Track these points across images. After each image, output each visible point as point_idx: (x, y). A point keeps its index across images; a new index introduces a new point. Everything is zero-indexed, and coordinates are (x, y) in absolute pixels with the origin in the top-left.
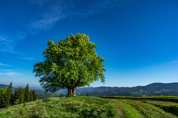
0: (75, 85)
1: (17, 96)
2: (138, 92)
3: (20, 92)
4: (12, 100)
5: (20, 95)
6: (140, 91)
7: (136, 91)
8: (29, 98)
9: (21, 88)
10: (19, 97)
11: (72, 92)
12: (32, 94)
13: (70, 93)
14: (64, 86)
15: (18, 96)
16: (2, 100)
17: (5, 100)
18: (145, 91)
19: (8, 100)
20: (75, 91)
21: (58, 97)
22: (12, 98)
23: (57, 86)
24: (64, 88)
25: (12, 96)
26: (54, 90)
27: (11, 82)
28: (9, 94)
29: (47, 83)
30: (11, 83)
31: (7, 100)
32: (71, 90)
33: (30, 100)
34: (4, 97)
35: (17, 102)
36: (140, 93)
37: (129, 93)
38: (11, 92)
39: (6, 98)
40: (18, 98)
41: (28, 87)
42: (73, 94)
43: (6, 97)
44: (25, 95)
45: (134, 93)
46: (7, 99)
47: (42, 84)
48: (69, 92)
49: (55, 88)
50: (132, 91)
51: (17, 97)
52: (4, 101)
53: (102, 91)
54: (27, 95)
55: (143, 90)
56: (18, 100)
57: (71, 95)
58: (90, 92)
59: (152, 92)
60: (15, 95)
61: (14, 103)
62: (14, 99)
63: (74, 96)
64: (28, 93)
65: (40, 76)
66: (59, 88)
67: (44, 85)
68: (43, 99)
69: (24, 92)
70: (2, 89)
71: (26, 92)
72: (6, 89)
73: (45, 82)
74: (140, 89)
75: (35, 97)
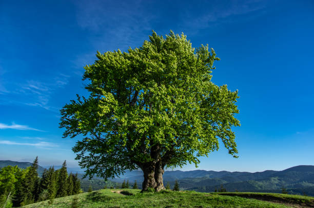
0: (163, 161)
1: (45, 183)
2: (268, 183)
3: (51, 176)
4: (36, 190)
5: (51, 183)
6: (273, 181)
7: (264, 180)
8: (67, 188)
9: (53, 169)
10: (48, 186)
11: (153, 179)
12: (71, 181)
13: (149, 181)
14: (133, 161)
15: (47, 184)
16: (19, 191)
17: (24, 190)
18: (284, 182)
19: (29, 190)
20: (161, 176)
21: (117, 187)
22: (36, 188)
23: (118, 162)
24: (133, 168)
25: (36, 183)
26: (109, 173)
27: (37, 158)
28: (32, 179)
29: (91, 154)
30: (36, 160)
31: (27, 191)
32: (153, 174)
33: (68, 192)
34: (24, 185)
35: (44, 196)
36: (272, 184)
37: (251, 183)
38: (35, 177)
39: (27, 187)
40: (46, 188)
41: (66, 168)
42: (158, 185)
43: (27, 184)
44: (59, 182)
45: (261, 183)
46: (27, 189)
48: (146, 177)
49: (111, 169)
50: (256, 180)
51: (44, 185)
52: (22, 193)
53: (199, 179)
54: (63, 182)
55: (278, 179)
56: (46, 191)
57: (151, 186)
58: (175, 180)
59: (297, 184)
60: (42, 181)
61: (38, 196)
62: (39, 190)
63: (159, 190)
64: (65, 178)
65: (74, 136)
66: (120, 167)
67: (84, 158)
68: (89, 191)
69: (57, 177)
70: (20, 171)
71: (61, 177)
72: (28, 171)
73: (86, 151)
74: (271, 177)
75: (77, 187)
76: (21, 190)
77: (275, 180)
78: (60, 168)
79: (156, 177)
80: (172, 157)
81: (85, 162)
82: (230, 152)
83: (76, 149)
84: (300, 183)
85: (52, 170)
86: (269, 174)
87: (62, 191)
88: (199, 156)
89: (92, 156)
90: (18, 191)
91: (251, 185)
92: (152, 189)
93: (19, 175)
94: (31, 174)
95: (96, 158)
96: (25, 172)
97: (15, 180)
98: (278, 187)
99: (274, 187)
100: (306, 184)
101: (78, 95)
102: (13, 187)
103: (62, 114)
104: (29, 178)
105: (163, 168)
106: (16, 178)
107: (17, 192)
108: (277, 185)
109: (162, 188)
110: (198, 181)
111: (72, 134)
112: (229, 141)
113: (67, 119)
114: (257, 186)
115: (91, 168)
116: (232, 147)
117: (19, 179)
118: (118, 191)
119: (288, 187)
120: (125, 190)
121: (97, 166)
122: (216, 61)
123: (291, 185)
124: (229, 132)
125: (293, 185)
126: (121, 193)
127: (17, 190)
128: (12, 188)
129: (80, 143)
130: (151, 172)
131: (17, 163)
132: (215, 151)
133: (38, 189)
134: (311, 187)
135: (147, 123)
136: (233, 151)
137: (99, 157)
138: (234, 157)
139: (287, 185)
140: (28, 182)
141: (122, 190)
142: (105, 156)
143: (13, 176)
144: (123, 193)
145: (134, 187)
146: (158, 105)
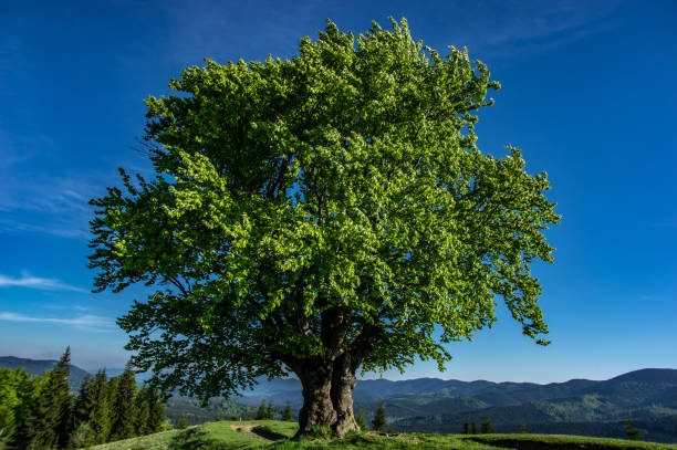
0: (353, 353)
1: (84, 407)
2: (576, 408)
3: (98, 391)
4: (64, 424)
5: (97, 407)
6: (587, 402)
8: (134, 419)
9: (104, 375)
10: (92, 414)
11: (328, 401)
13: (315, 407)
14: (276, 355)
15: (90, 410)
16: (24, 426)
17: (35, 423)
18: (610, 405)
19: (48, 425)
20: (348, 394)
22: (64, 418)
23: (238, 356)
24: (278, 372)
25: (65, 407)
26: (216, 385)
27: (68, 350)
28: (55, 399)
29: (165, 336)
30: (67, 355)
31: (42, 427)
32: (327, 389)
33: (137, 428)
34: (35, 413)
35: (81, 437)
36: (585, 409)
37: (540, 408)
38: (62, 393)
39: (43, 416)
40: (86, 418)
41: (132, 373)
42: (342, 417)
43: (43, 410)
44: (116, 404)
45: (560, 408)
46: (44, 421)
47: (134, 344)
48: (309, 397)
51: (83, 411)
52: (31, 431)
54: (125, 404)
55: (599, 399)
56: (85, 426)
57: (321, 421)
58: (376, 400)
59: (639, 408)
60: (78, 403)
61: (67, 438)
62: (72, 424)
63: (343, 431)
64: (131, 396)
65: (122, 287)
66: (244, 369)
67: (147, 346)
68: (182, 427)
69: (113, 395)
70: (31, 379)
71: (122, 393)
72: (48, 379)
73: (155, 327)
74: (585, 393)
75: (155, 416)
76: (28, 424)
77: (591, 401)
78: (121, 373)
79: (336, 397)
80: (376, 344)
81: (148, 355)
82: (526, 331)
83: (129, 323)
84: (645, 408)
85: (101, 376)
86: (578, 388)
87: (122, 425)
88: (446, 341)
89: (169, 341)
90: (22, 428)
91: (540, 411)
92: (325, 430)
93: (25, 389)
94: (54, 387)
95: (177, 344)
96: (41, 380)
97: (17, 402)
98: (599, 416)
99: (590, 417)
100: (658, 410)
101: (122, 171)
102: (11, 416)
103: (96, 233)
104: (50, 397)
105: (353, 373)
106: (19, 396)
107: (19, 429)
108: (596, 411)
109: (352, 427)
110: (425, 403)
111: (117, 283)
112: (523, 303)
113: (107, 245)
114: (552, 414)
115: (165, 371)
116: (532, 316)
117: (25, 398)
118: (248, 427)
119: (620, 415)
120: (263, 423)
121: (180, 367)
122: (492, 89)
123: (626, 411)
124: (523, 277)
125: (630, 411)
126: (255, 430)
127: (20, 425)
128: (7, 420)
129: (141, 307)
130: (321, 384)
131: (29, 362)
132: (485, 328)
133: (69, 421)
134: (670, 417)
135: (308, 240)
136: (533, 327)
137: (187, 343)
138: (539, 342)
139: (618, 412)
140: (46, 406)
141: (257, 424)
142: (203, 341)
143: (13, 393)
144: (258, 431)
145: (286, 417)
146: (342, 191)
